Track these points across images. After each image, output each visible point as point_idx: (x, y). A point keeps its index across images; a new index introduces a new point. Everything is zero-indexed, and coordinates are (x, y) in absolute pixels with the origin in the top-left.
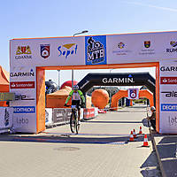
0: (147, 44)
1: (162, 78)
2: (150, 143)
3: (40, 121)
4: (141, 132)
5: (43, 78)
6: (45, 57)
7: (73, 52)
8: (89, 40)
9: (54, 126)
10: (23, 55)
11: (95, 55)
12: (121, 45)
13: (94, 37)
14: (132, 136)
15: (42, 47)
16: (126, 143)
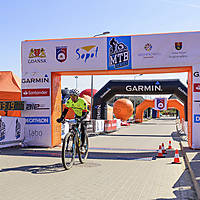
0: (179, 46)
2: (181, 159)
3: (55, 133)
4: (170, 147)
5: (58, 85)
6: (61, 61)
7: (92, 55)
8: (112, 41)
10: (37, 58)
11: (118, 59)
12: (148, 46)
14: (160, 151)
16: (154, 159)
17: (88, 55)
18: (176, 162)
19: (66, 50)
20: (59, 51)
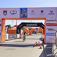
0: (42, 11)
1: (47, 24)
3: (3, 38)
5: (4, 23)
6: (5, 15)
9: (9, 40)
12: (33, 11)
13: (23, 8)
14: (36, 44)
15: (4, 11)
16: (34, 47)
17: (14, 13)
18: (41, 48)
19: (7, 11)
20: (4, 12)
